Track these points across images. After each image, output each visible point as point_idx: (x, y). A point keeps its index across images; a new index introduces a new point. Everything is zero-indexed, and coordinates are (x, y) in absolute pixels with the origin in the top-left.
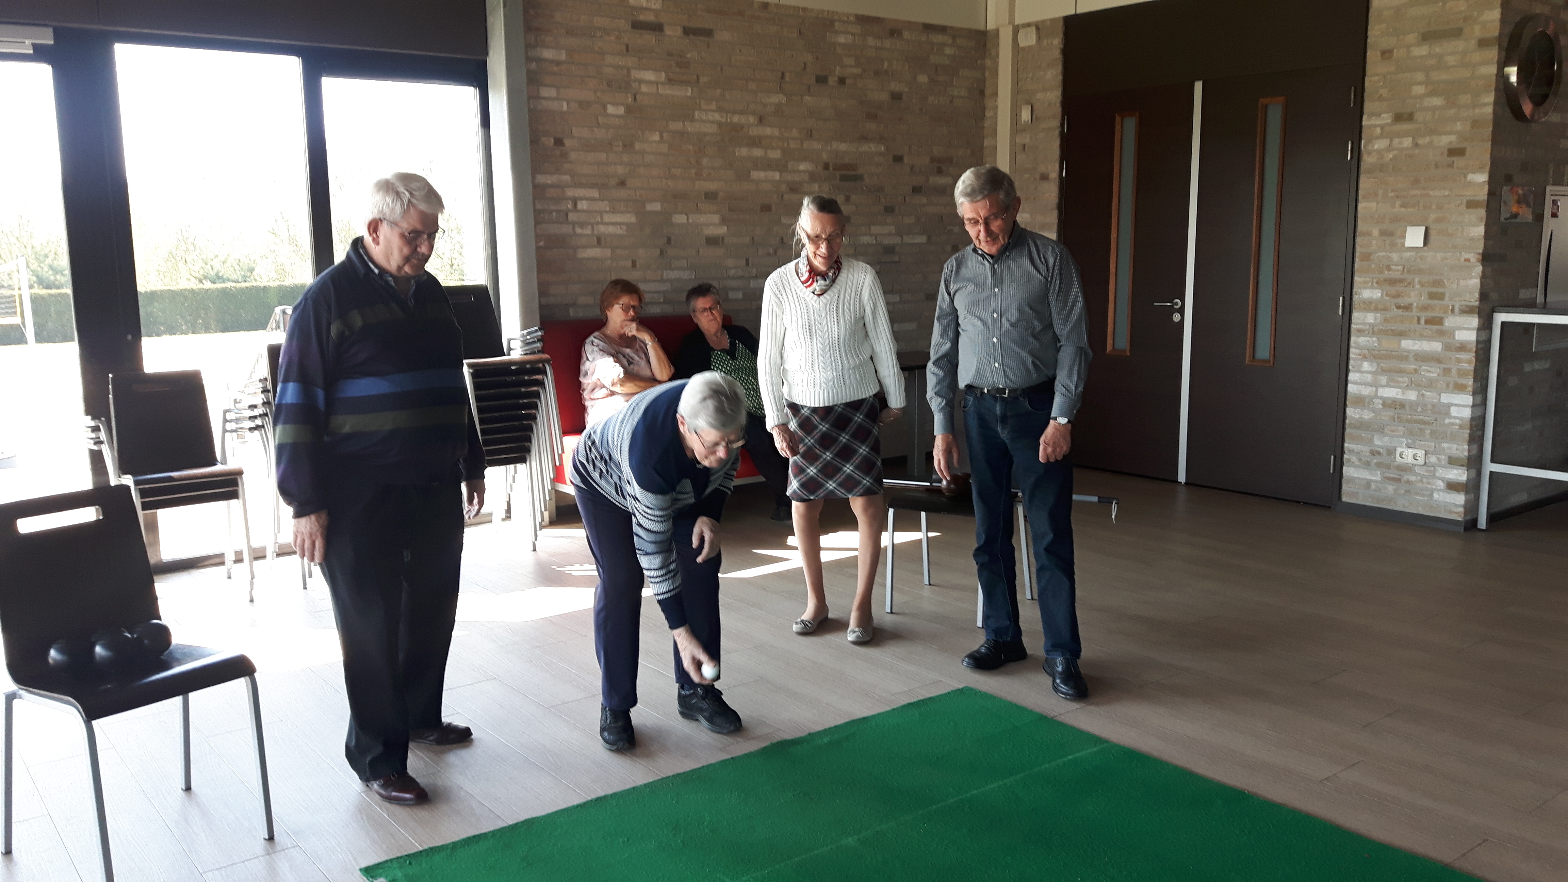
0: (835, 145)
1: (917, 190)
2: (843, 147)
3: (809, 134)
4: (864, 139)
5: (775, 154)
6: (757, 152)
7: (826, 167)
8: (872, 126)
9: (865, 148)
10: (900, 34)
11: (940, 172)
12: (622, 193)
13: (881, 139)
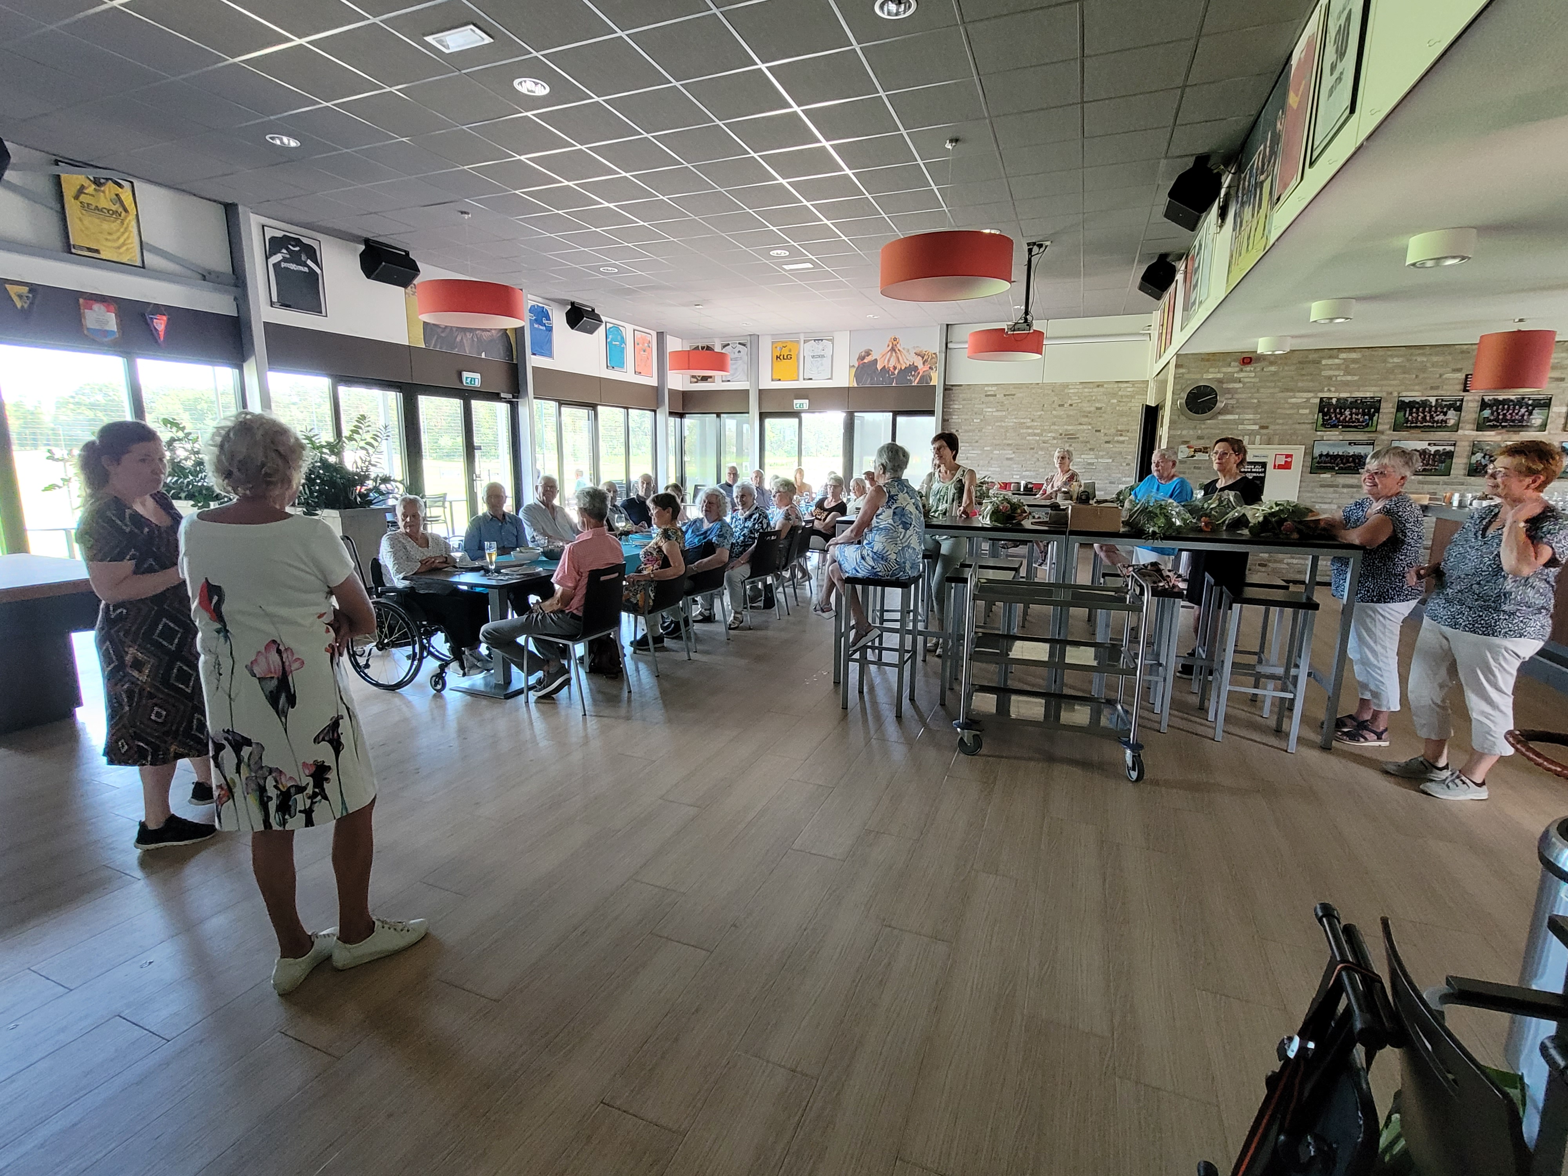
0: (1066, 427)
1: (1106, 442)
2: (1070, 428)
3: (1054, 424)
4: (1081, 424)
5: (1039, 431)
6: (1030, 431)
7: (1061, 435)
8: (1086, 420)
9: (1081, 427)
10: (1102, 386)
11: (1121, 435)
12: (977, 444)
13: (1090, 424)
